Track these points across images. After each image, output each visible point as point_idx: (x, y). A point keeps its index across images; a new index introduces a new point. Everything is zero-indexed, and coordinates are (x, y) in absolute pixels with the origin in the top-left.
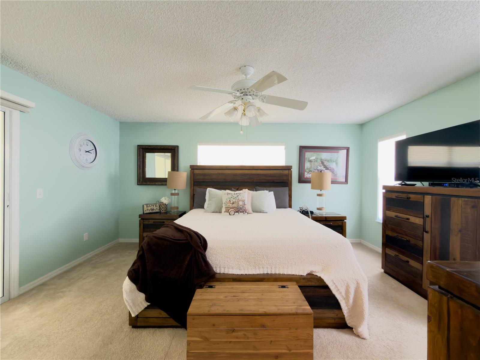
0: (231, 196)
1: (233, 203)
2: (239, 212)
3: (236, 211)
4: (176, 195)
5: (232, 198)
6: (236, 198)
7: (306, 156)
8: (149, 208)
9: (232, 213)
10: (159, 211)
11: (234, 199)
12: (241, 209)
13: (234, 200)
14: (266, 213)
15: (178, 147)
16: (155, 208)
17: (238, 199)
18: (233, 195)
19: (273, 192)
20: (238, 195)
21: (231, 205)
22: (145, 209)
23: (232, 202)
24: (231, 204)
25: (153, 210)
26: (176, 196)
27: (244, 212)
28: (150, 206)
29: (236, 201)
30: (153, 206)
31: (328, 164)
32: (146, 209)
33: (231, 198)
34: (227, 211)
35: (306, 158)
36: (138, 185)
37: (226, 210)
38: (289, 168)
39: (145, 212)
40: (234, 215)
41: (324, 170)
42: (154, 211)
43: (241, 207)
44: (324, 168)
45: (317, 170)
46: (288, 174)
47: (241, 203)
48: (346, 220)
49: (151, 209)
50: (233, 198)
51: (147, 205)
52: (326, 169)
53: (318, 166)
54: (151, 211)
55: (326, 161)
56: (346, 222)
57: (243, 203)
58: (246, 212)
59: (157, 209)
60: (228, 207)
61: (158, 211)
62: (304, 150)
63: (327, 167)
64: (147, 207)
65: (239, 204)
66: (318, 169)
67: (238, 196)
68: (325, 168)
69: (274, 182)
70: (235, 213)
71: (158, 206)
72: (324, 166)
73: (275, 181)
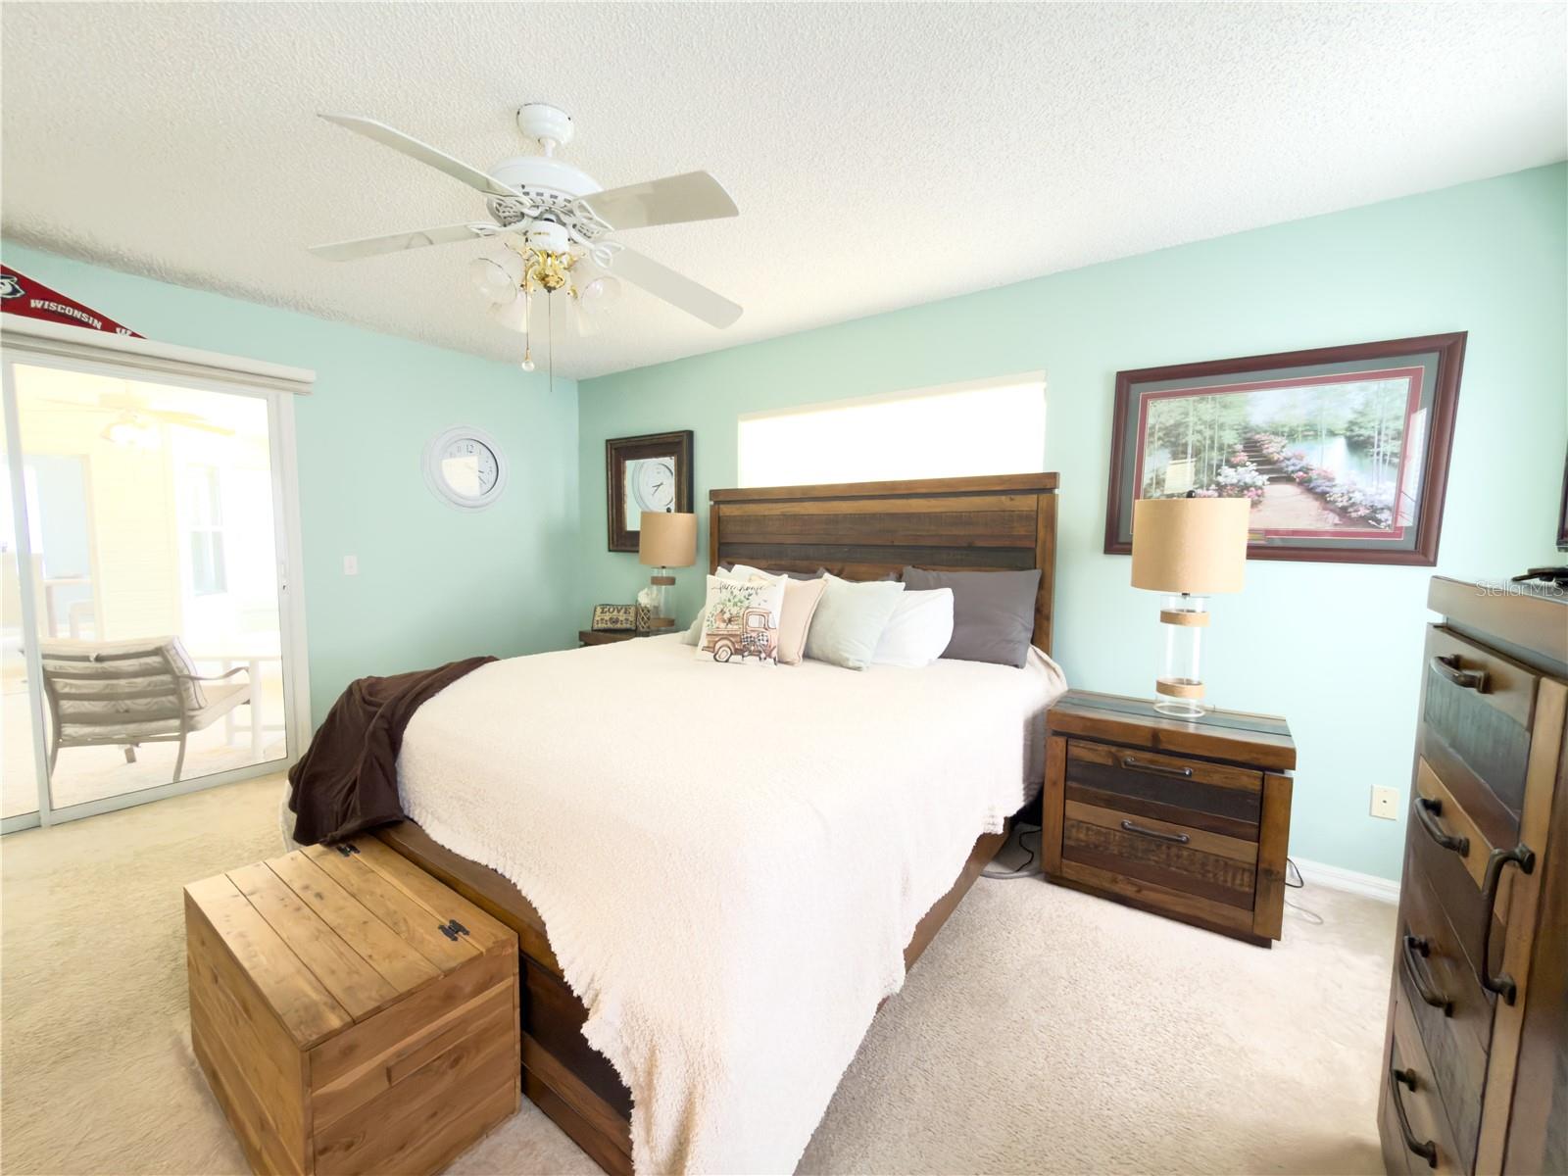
0: (729, 596)
1: (730, 621)
2: (746, 654)
3: (736, 650)
4: (661, 584)
5: (729, 601)
6: (741, 602)
7: (1151, 421)
8: (607, 617)
9: (723, 654)
10: (634, 628)
11: (735, 604)
12: (753, 642)
13: (735, 610)
14: (858, 669)
15: (690, 434)
16: (622, 617)
17: (748, 608)
18: (736, 592)
19: (949, 591)
20: (753, 591)
21: (723, 625)
22: (597, 618)
23: (727, 616)
24: (724, 621)
25: (616, 621)
26: (664, 587)
27: (763, 655)
28: (611, 610)
29: (741, 615)
30: (619, 611)
31: (1288, 452)
32: (599, 619)
33: (728, 603)
34: (711, 648)
35: (1153, 427)
36: (610, 551)
37: (709, 642)
38: (1043, 486)
39: (596, 627)
40: (727, 661)
41: (1257, 488)
42: (619, 626)
43: (754, 635)
44: (1261, 472)
45: (1213, 487)
46: (1034, 513)
47: (754, 622)
48: (1293, 768)
49: (611, 619)
50: (732, 603)
51: (603, 606)
52: (1270, 480)
53: (1219, 466)
54: (610, 626)
55: (1276, 433)
56: (1290, 780)
57: (760, 622)
58: (769, 656)
59: (627, 620)
60: (716, 633)
61: (628, 626)
62: (1138, 391)
63: (1280, 470)
64: (602, 613)
65: (747, 623)
66: (1220, 479)
67: (750, 595)
68: (1266, 477)
69: (971, 548)
70: (732, 654)
71: (633, 614)
72: (1259, 463)
73: (980, 543)
